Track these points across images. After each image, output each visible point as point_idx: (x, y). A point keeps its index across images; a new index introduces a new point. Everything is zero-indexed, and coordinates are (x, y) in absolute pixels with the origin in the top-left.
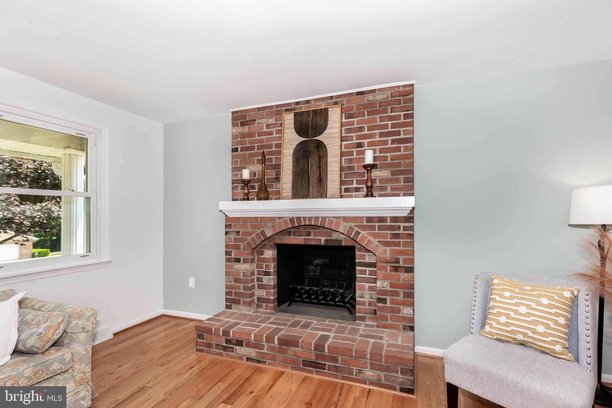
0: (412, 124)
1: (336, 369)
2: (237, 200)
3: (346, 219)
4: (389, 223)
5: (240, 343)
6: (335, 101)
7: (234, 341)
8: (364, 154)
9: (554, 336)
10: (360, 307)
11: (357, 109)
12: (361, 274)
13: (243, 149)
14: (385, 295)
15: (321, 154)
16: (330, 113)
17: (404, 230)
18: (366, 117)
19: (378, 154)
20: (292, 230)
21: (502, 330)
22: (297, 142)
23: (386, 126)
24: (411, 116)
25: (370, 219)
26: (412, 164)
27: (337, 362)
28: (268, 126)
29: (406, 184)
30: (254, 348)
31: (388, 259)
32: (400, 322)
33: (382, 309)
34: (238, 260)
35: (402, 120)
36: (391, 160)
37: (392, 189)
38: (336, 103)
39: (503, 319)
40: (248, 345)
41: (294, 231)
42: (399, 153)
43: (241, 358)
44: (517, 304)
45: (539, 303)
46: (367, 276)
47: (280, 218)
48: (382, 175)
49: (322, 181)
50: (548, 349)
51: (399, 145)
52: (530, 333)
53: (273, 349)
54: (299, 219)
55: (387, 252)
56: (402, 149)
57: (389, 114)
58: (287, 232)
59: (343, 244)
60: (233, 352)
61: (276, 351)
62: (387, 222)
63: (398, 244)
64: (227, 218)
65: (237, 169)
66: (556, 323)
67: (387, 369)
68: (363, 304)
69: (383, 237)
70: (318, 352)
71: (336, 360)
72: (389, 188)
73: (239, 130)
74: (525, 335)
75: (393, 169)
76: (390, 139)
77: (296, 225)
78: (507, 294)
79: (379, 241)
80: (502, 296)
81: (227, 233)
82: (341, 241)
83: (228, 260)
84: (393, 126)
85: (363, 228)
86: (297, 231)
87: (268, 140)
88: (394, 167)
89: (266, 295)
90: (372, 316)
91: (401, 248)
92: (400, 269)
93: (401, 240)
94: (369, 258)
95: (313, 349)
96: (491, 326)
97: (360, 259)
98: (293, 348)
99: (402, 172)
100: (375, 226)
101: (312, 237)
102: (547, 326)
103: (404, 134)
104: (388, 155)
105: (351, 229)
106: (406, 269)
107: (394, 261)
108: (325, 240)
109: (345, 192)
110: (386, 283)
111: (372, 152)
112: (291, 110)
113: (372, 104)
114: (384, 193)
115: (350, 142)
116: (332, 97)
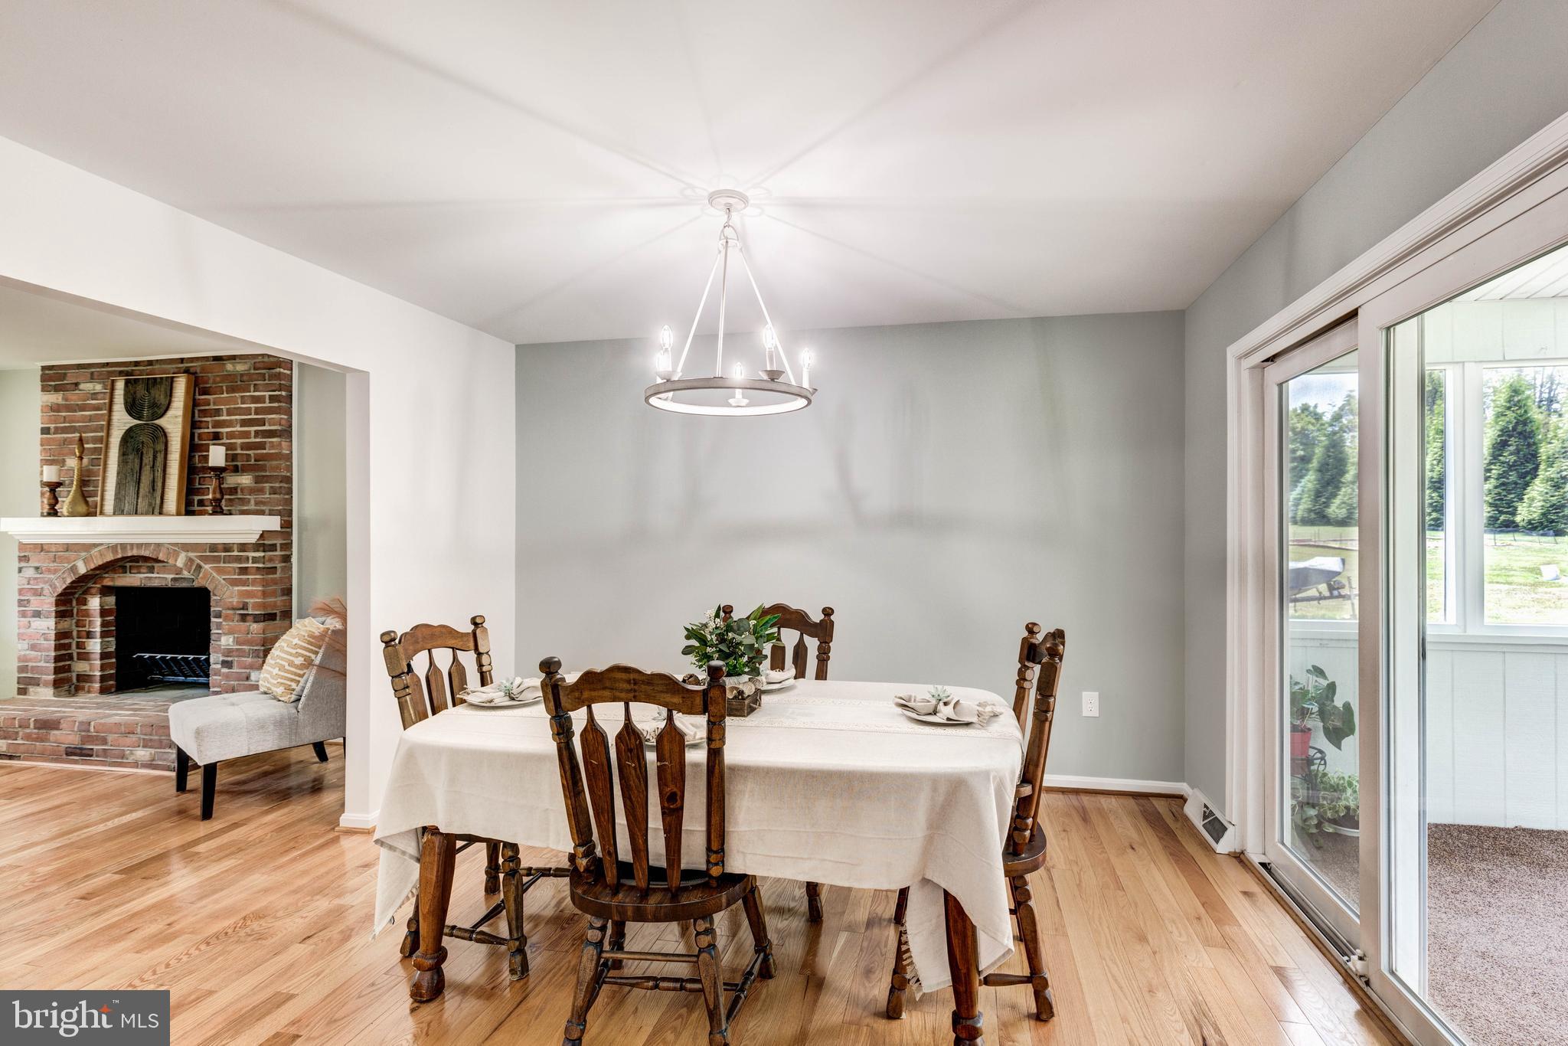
0: (280, 410)
3: (186, 547)
4: (236, 553)
6: (186, 365)
8: (208, 451)
10: (212, 677)
11: (214, 382)
13: (56, 431)
14: (231, 656)
15: (158, 447)
16: (173, 385)
18: (225, 395)
20: (119, 565)
22: (127, 427)
23: (248, 411)
24: (280, 399)
25: (213, 547)
26: (281, 468)
27: (106, 744)
28: (94, 396)
29: (272, 496)
31: (235, 603)
33: (227, 677)
34: (37, 614)
35: (265, 404)
36: (255, 461)
37: (257, 503)
41: (130, 566)
42: (264, 451)
47: (97, 545)
48: (244, 481)
49: (154, 488)
51: (264, 440)
53: (28, 737)
54: (123, 546)
55: (235, 594)
56: (273, 446)
57: (252, 394)
58: (114, 568)
59: (195, 585)
61: (32, 740)
62: (233, 551)
63: (245, 583)
64: (23, 546)
65: (45, 464)
69: (229, 573)
70: (83, 734)
72: (252, 502)
73: (52, 398)
75: (257, 474)
76: (253, 429)
79: (224, 579)
81: (20, 571)
82: (193, 580)
83: (23, 614)
84: (257, 411)
85: (205, 559)
86: (134, 567)
87: (87, 419)
88: (258, 471)
89: (90, 670)
91: (251, 588)
92: (248, 618)
93: (251, 577)
94: (220, 605)
97: (218, 607)
98: (54, 732)
99: (273, 479)
101: (154, 575)
103: (280, 424)
104: (251, 453)
105: (191, 560)
106: (254, 618)
107: (241, 606)
108: (172, 579)
109: (189, 508)
110: (231, 640)
111: (224, 448)
112: (121, 373)
113: (230, 377)
114: (245, 508)
115: (206, 430)
116: (182, 360)
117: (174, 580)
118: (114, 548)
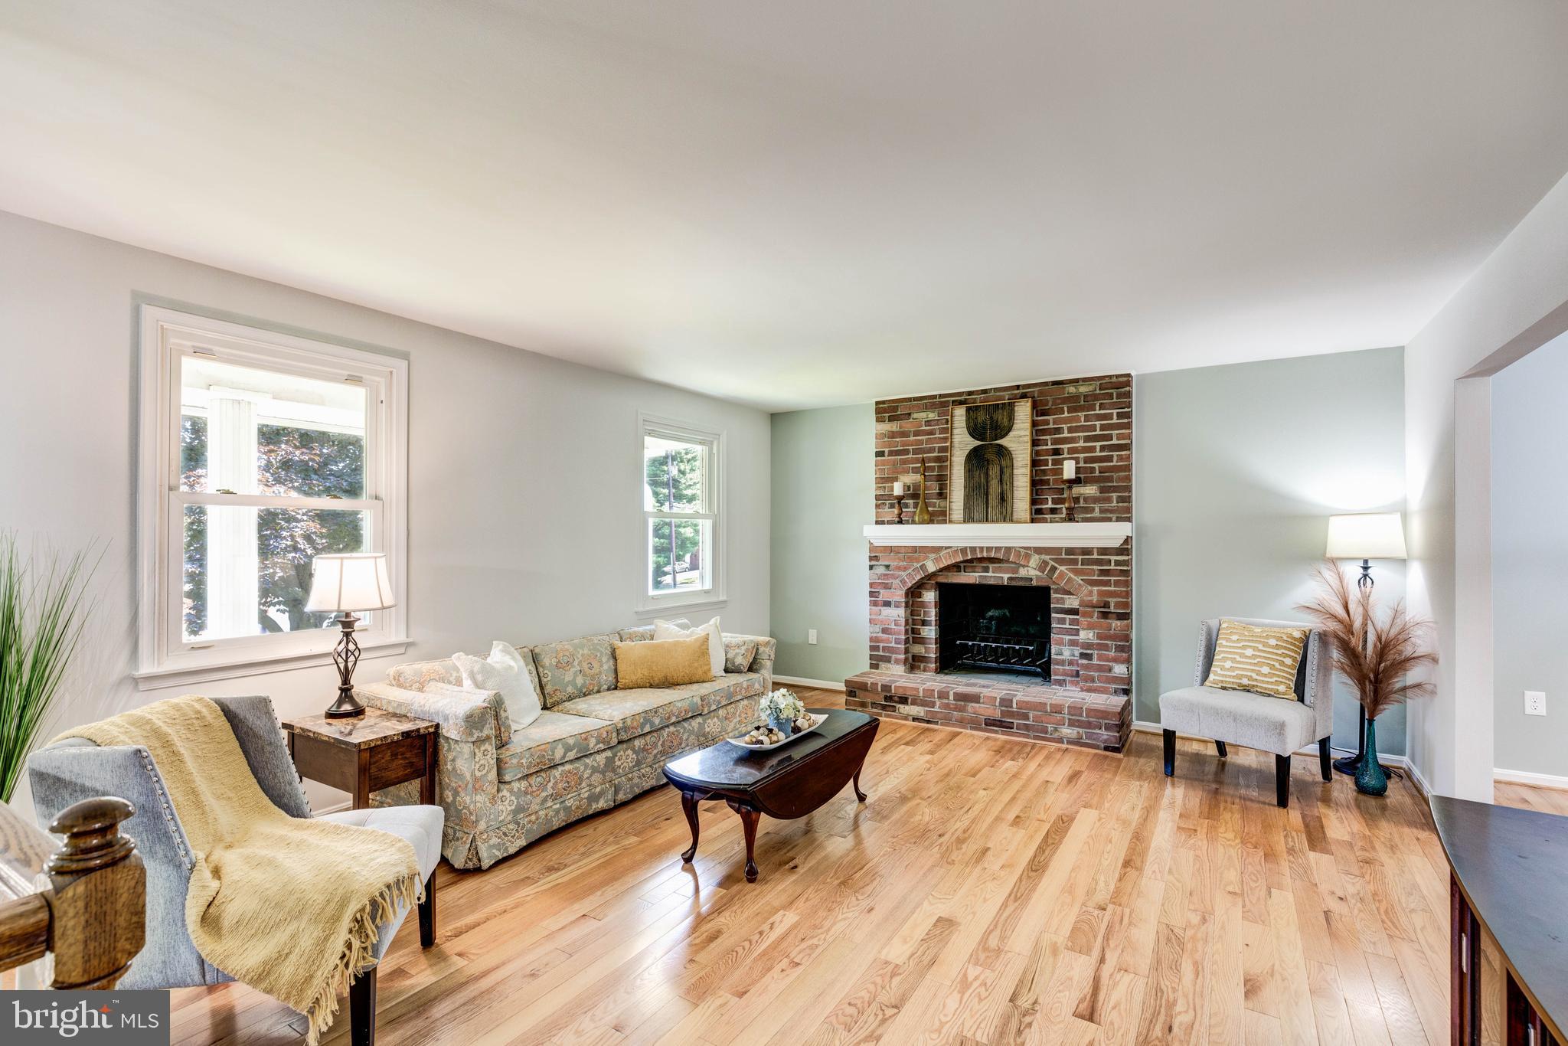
0: (1129, 426)
1: (1027, 727)
2: (882, 523)
3: (1039, 550)
4: (1095, 556)
5: (904, 700)
6: (1022, 392)
7: (896, 699)
8: (1063, 465)
9: (1278, 676)
10: (1057, 667)
11: (1054, 403)
12: (1059, 623)
13: (891, 453)
14: (1091, 649)
15: (1004, 463)
16: (1016, 409)
17: (1115, 565)
18: (1066, 414)
19: (1082, 464)
20: (962, 565)
21: (1226, 676)
22: (970, 447)
23: (1093, 428)
24: (1129, 415)
25: (1070, 551)
26: (1129, 478)
27: (1028, 719)
28: (928, 423)
29: (1121, 504)
30: (922, 706)
31: (1094, 602)
32: (1109, 683)
33: (1087, 667)
34: (887, 604)
35: (1115, 420)
36: (1100, 473)
37: (1102, 511)
38: (1024, 396)
39: (1228, 664)
40: (914, 703)
41: (964, 566)
42: (1111, 464)
43: (906, 718)
44: (1244, 647)
45: (1265, 645)
46: (1067, 626)
47: (947, 548)
48: (1088, 492)
49: (1004, 498)
50: (1272, 690)
51: (1111, 453)
52: (1254, 676)
53: (947, 706)
54: (973, 549)
55: (1094, 594)
56: (1115, 459)
57: (1097, 412)
58: (956, 567)
59: (1034, 583)
60: (894, 711)
61: (950, 709)
62: (1093, 554)
63: (1107, 583)
64: (872, 548)
65: (885, 480)
66: (1282, 663)
67: (1089, 725)
68: (1062, 663)
69: (1088, 574)
70: (1003, 708)
71: (1026, 717)
72: (1097, 510)
73: (887, 427)
74: (1250, 678)
75: (1102, 485)
76: (1098, 444)
77: (969, 557)
78: (1235, 637)
79: (1082, 580)
80: (1228, 640)
81: (871, 567)
82: (1031, 580)
83: (874, 604)
84: (1103, 428)
85: (1062, 562)
86: (969, 566)
87: (928, 441)
88: (1101, 482)
89: (925, 653)
90: (1073, 679)
91: (1112, 588)
92: (1110, 615)
93: (1113, 578)
94: (1072, 602)
95: (997, 704)
96: (1216, 674)
97: (1058, 603)
98: (973, 704)
99: (1115, 489)
100: (1078, 559)
101: (990, 574)
102: (1272, 667)
103: (1118, 439)
104: (1096, 465)
105: (1045, 563)
106: (1118, 616)
107: (1102, 605)
108: (1008, 578)
109: (1037, 514)
110: (1091, 634)
111: (1074, 462)
112: (961, 403)
113: (1074, 398)
114: (1089, 516)
115: (1045, 447)
116: (1018, 387)
117: (1010, 579)
118: (964, 550)
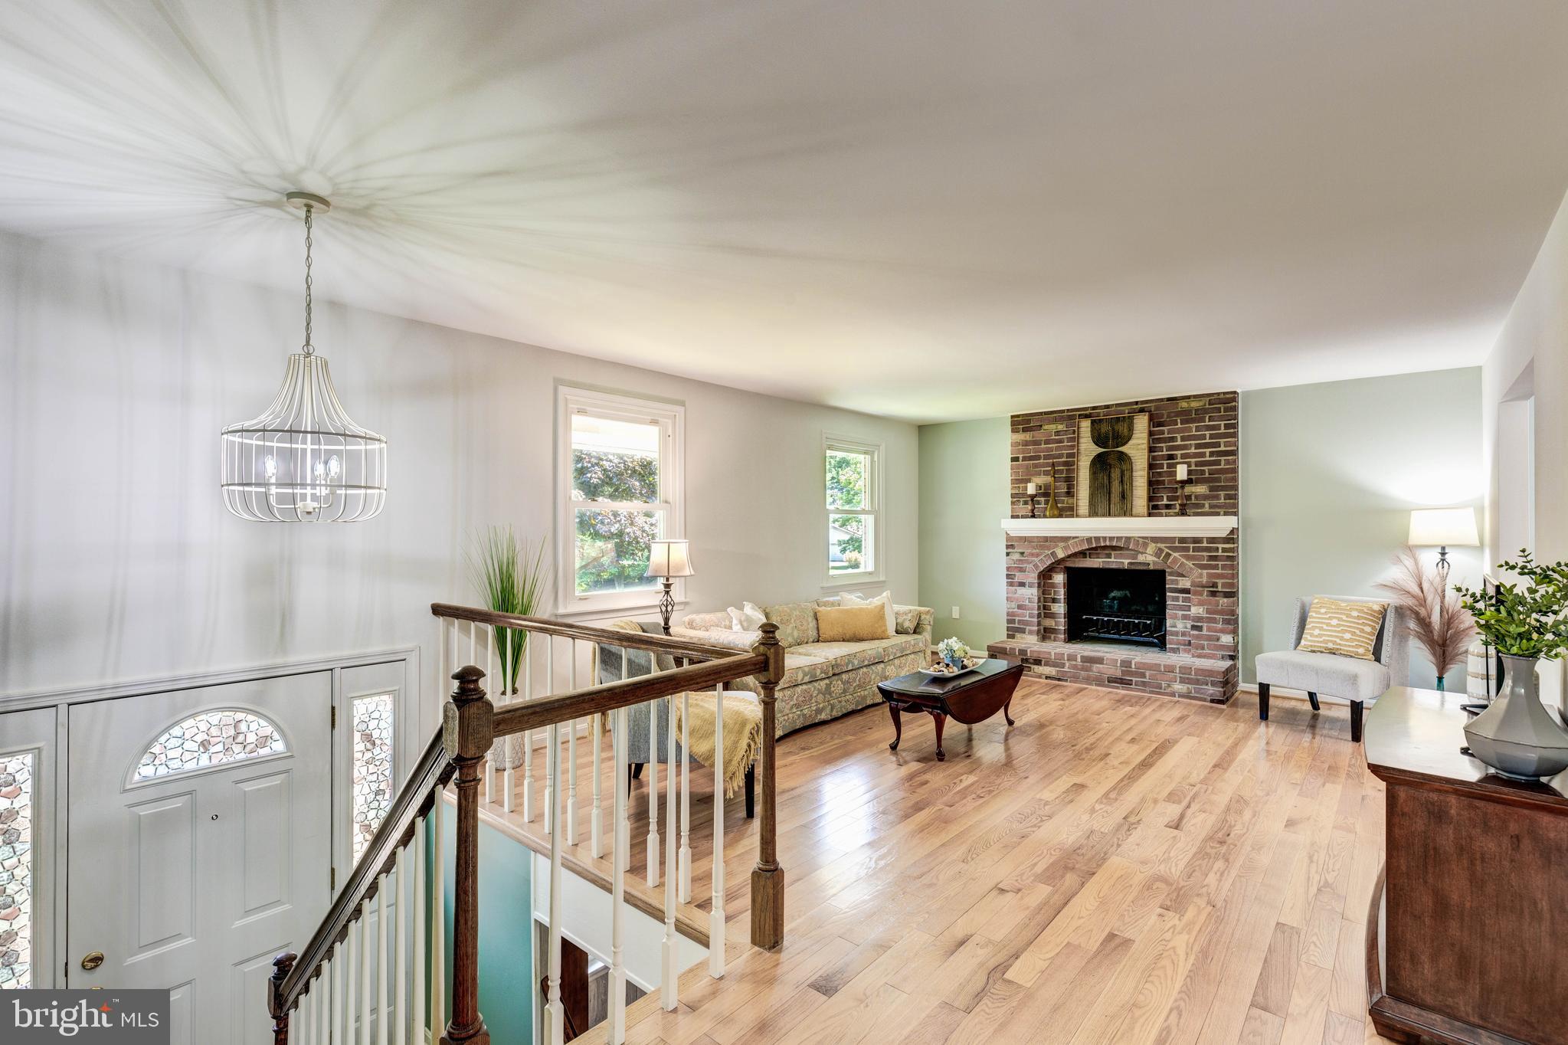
0: (1235, 435)
1: (1144, 684)
2: (1017, 517)
3: (1155, 540)
4: (1205, 545)
5: (1038, 662)
6: (1140, 407)
7: (1031, 661)
8: (1176, 468)
9: (1359, 641)
10: (1171, 637)
11: (1168, 417)
12: (1173, 601)
13: (1024, 459)
14: (1201, 622)
15: (1124, 467)
16: (1135, 421)
17: (1222, 552)
18: (1179, 426)
19: (1193, 468)
20: (1088, 552)
21: (1314, 641)
22: (1094, 454)
23: (1204, 437)
24: (1235, 426)
25: (1182, 540)
26: (1235, 479)
27: (1145, 677)
28: (1058, 433)
29: (1228, 501)
30: (1054, 666)
31: (1204, 582)
32: (1217, 651)
33: (1197, 637)
34: (1022, 584)
35: (1222, 430)
36: (1210, 474)
37: (1211, 507)
38: (1142, 411)
39: (1317, 632)
40: (1046, 664)
41: (1090, 553)
42: (1219, 467)
43: (1040, 677)
44: (1330, 618)
45: (1348, 616)
46: (1181, 603)
47: (1074, 538)
48: (1198, 490)
49: (1125, 496)
50: (1353, 652)
51: (1219, 458)
52: (1338, 641)
53: (1075, 667)
54: (1097, 539)
55: (1204, 576)
56: (1223, 463)
57: (1207, 423)
58: (1083, 554)
59: (1151, 567)
60: (1030, 671)
61: (1078, 669)
62: (1203, 543)
63: (1216, 567)
64: (1009, 538)
65: (1019, 481)
66: (1362, 631)
67: (1197, 682)
68: (1176, 634)
69: (1198, 560)
70: (1123, 668)
71: (1143, 675)
72: (1207, 506)
73: (1021, 437)
74: (1334, 643)
75: (1211, 484)
76: (1208, 451)
77: (1094, 546)
78: (1323, 610)
79: (1193, 564)
80: (1317, 613)
81: (1008, 554)
82: (1149, 564)
83: (1011, 584)
84: (1212, 436)
85: (1175, 549)
86: (1094, 553)
87: (1057, 448)
88: (1211, 482)
89: (1056, 625)
90: (1186, 647)
91: (1219, 571)
92: (1218, 594)
93: (1220, 563)
94: (1185, 583)
95: (1119, 665)
96: (1306, 640)
97: (1172, 584)
98: (1098, 665)
99: (1223, 488)
100: (1189, 547)
101: (1112, 560)
102: (1354, 634)
103: (1225, 446)
104: (1206, 468)
105: (1161, 550)
106: (1225, 594)
107: (1211, 585)
108: (1129, 563)
109: (1153, 510)
110: (1202, 610)
111: (1186, 465)
112: (1086, 416)
113: (1185, 413)
114: (1200, 510)
115: (1160, 453)
116: (1137, 403)
117: (1130, 563)
118: (1089, 540)
